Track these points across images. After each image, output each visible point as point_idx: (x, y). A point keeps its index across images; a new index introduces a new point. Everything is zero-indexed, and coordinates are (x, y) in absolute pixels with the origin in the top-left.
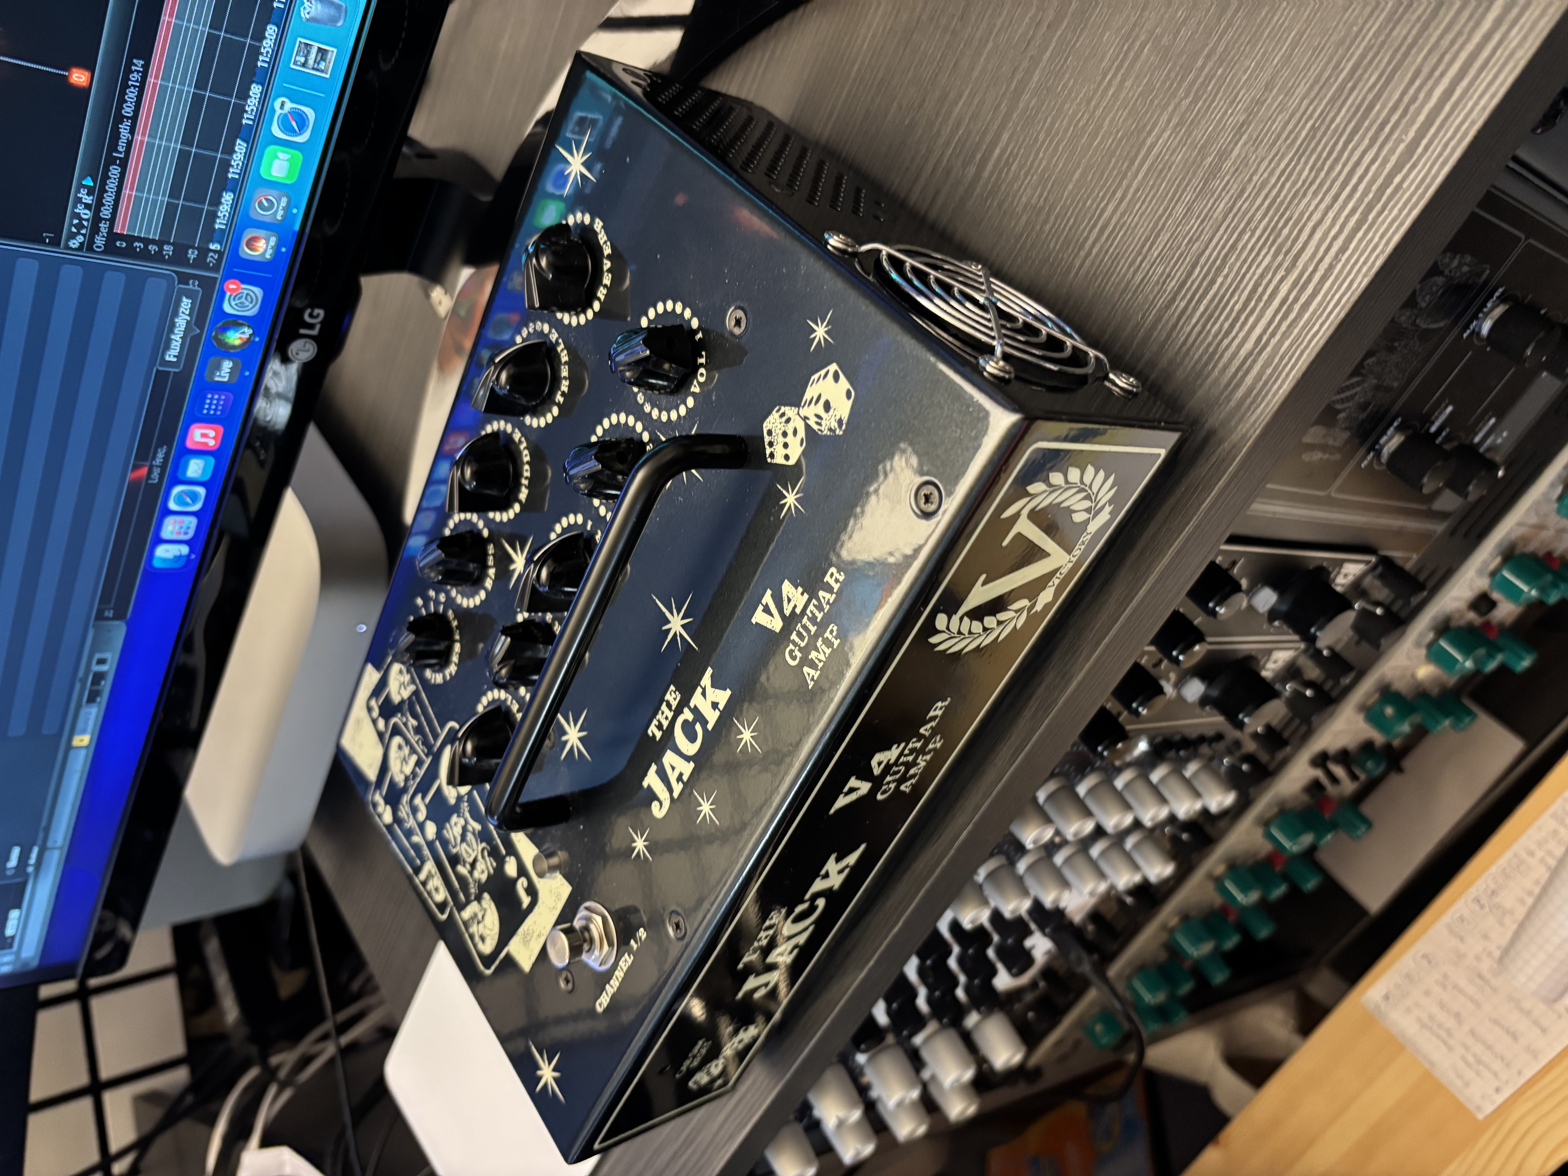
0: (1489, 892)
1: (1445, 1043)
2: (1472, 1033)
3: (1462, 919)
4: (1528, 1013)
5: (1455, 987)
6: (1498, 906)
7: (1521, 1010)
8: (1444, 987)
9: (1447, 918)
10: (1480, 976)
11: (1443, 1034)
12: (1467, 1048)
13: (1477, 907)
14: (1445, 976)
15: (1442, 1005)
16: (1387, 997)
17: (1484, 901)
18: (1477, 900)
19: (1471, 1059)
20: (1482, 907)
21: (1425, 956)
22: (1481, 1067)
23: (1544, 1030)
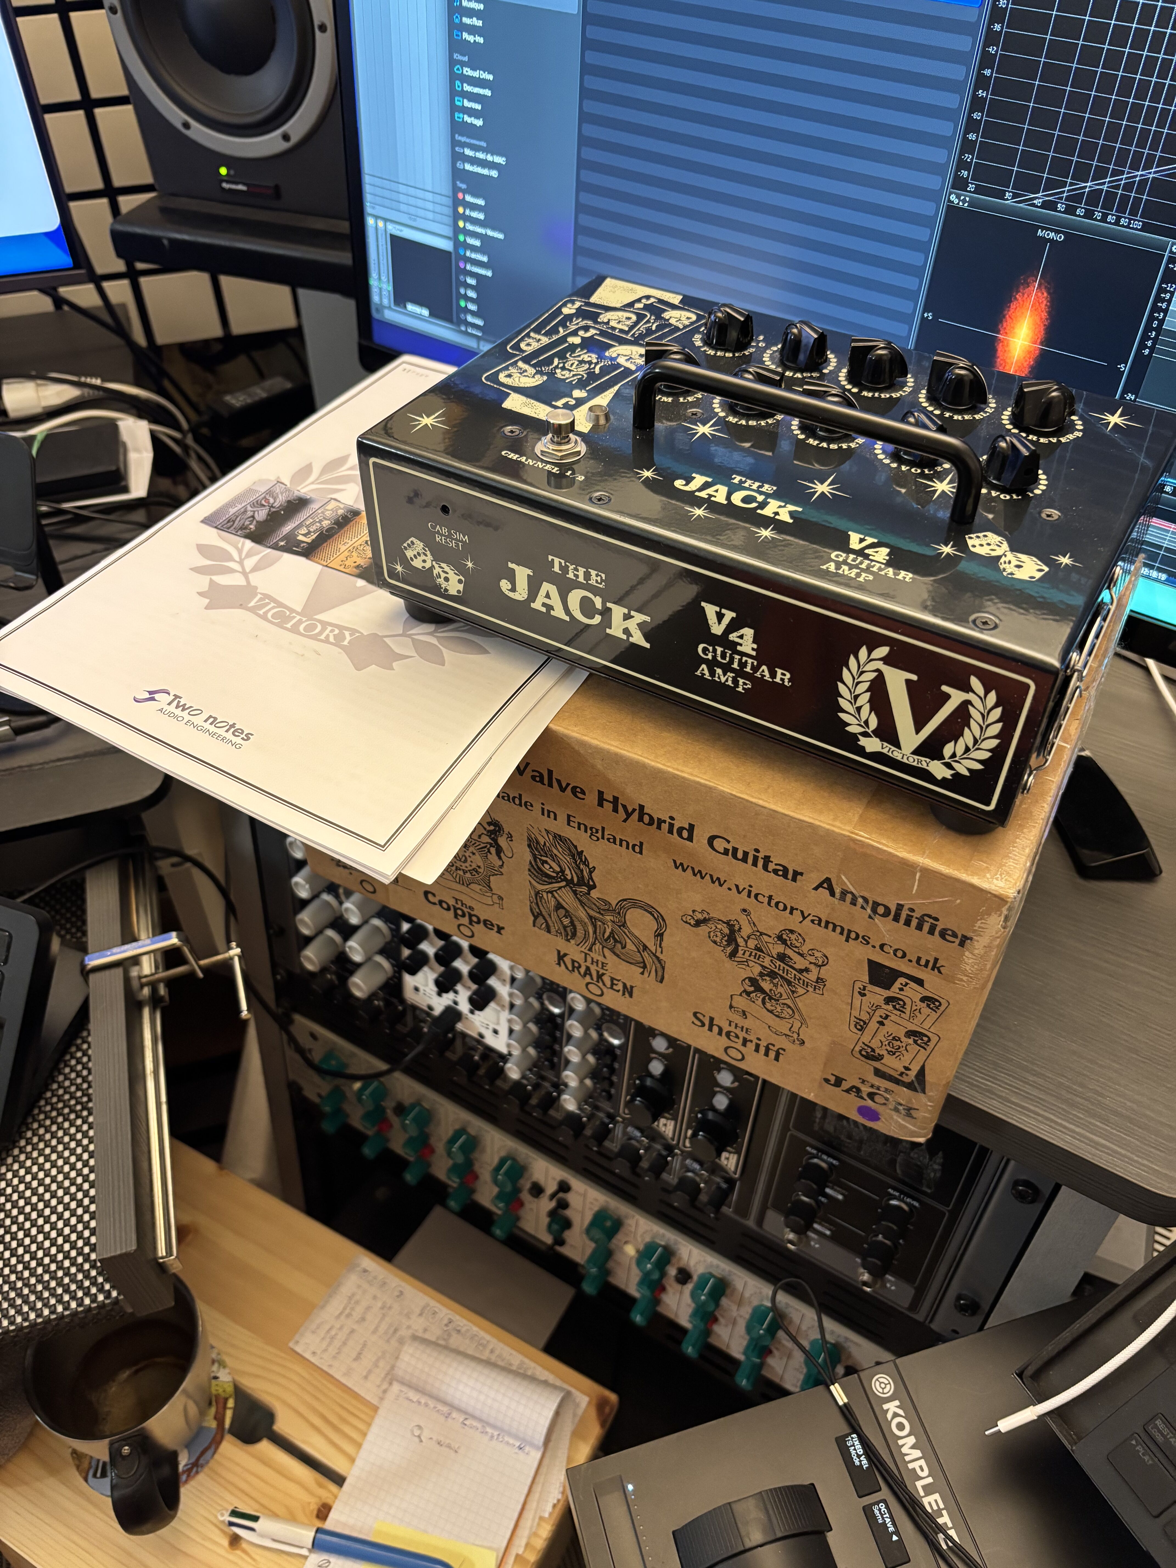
0: (458, 1328)
1: (341, 1314)
2: (352, 1331)
3: (435, 1313)
4: (376, 1365)
5: (384, 1316)
6: (449, 1335)
7: (378, 1360)
8: (382, 1308)
9: (433, 1303)
10: (396, 1330)
11: (347, 1311)
12: (341, 1328)
13: (446, 1321)
14: (390, 1308)
15: (368, 1308)
16: (365, 1271)
17: (451, 1326)
18: (450, 1321)
19: (333, 1332)
20: (446, 1325)
21: (401, 1293)
22: (328, 1340)
23: (366, 1377)
